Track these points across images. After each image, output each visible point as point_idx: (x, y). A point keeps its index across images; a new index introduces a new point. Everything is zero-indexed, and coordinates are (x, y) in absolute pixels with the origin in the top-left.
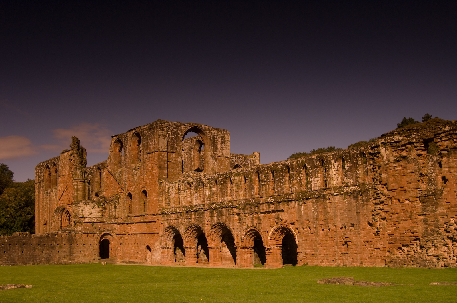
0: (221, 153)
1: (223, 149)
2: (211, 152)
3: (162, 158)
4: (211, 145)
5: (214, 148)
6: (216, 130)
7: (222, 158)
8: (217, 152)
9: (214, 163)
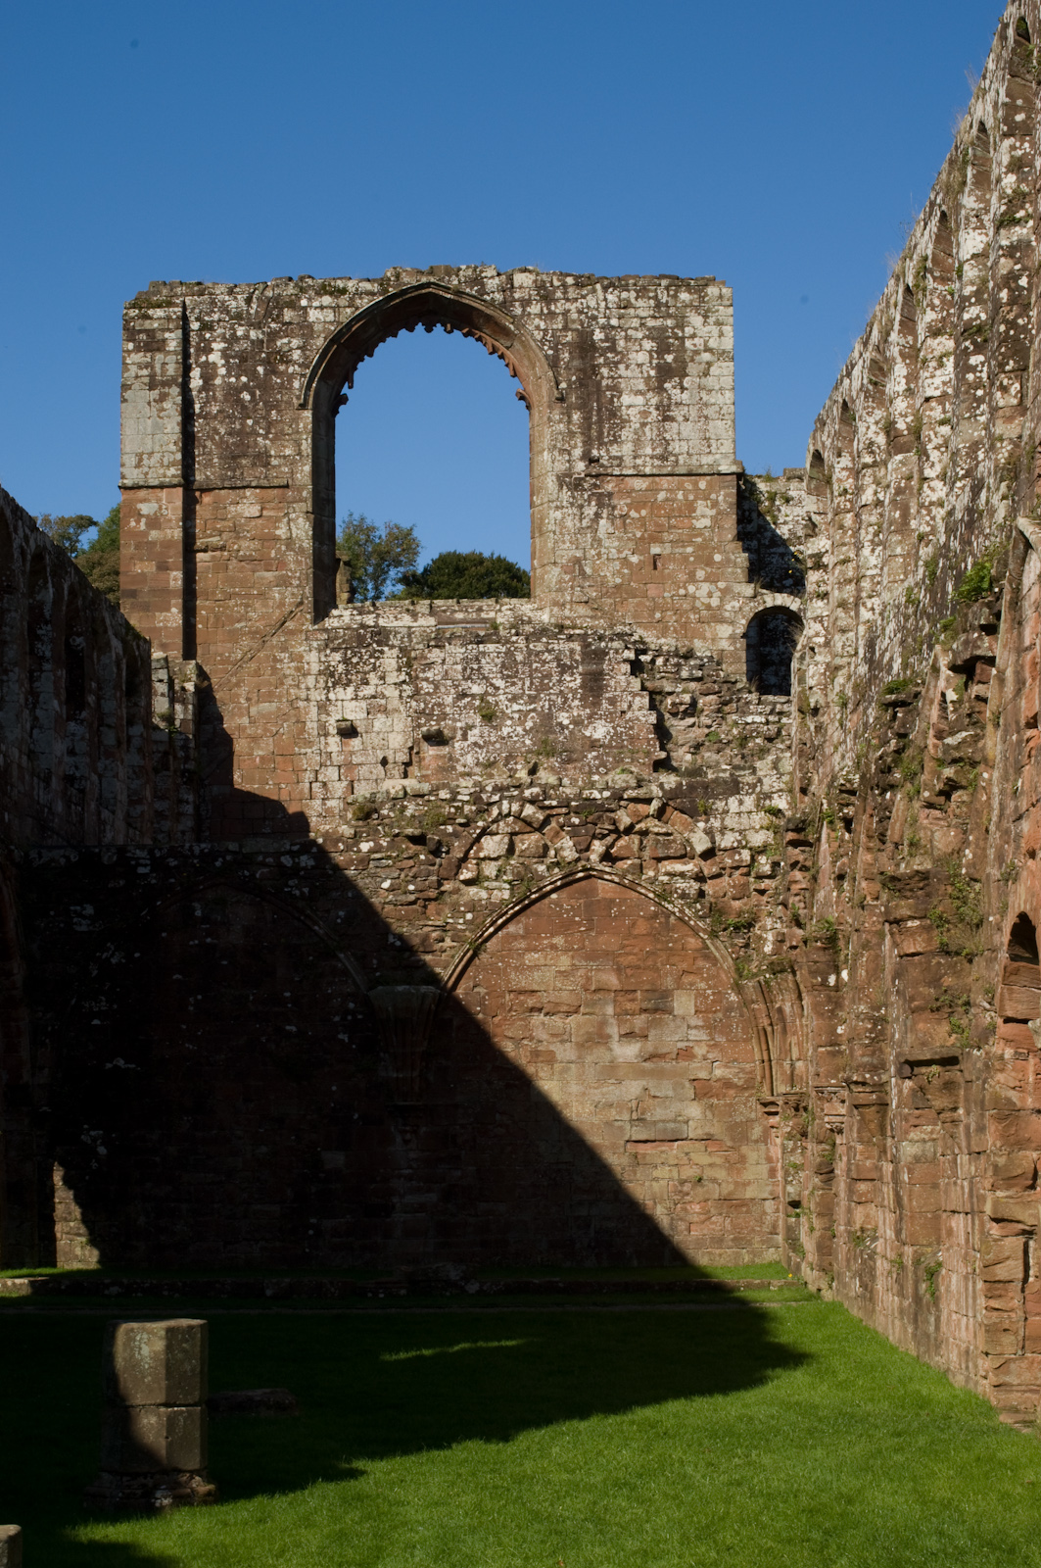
0: (648, 451)
1: (672, 419)
2: (562, 451)
3: (145, 534)
4: (561, 399)
5: (587, 419)
6: (605, 289)
7: (665, 482)
8: (611, 443)
9: (585, 523)
